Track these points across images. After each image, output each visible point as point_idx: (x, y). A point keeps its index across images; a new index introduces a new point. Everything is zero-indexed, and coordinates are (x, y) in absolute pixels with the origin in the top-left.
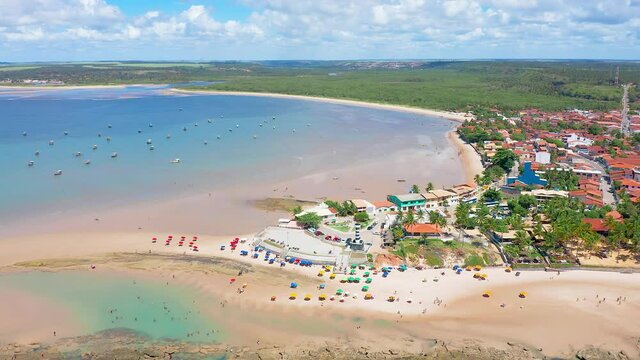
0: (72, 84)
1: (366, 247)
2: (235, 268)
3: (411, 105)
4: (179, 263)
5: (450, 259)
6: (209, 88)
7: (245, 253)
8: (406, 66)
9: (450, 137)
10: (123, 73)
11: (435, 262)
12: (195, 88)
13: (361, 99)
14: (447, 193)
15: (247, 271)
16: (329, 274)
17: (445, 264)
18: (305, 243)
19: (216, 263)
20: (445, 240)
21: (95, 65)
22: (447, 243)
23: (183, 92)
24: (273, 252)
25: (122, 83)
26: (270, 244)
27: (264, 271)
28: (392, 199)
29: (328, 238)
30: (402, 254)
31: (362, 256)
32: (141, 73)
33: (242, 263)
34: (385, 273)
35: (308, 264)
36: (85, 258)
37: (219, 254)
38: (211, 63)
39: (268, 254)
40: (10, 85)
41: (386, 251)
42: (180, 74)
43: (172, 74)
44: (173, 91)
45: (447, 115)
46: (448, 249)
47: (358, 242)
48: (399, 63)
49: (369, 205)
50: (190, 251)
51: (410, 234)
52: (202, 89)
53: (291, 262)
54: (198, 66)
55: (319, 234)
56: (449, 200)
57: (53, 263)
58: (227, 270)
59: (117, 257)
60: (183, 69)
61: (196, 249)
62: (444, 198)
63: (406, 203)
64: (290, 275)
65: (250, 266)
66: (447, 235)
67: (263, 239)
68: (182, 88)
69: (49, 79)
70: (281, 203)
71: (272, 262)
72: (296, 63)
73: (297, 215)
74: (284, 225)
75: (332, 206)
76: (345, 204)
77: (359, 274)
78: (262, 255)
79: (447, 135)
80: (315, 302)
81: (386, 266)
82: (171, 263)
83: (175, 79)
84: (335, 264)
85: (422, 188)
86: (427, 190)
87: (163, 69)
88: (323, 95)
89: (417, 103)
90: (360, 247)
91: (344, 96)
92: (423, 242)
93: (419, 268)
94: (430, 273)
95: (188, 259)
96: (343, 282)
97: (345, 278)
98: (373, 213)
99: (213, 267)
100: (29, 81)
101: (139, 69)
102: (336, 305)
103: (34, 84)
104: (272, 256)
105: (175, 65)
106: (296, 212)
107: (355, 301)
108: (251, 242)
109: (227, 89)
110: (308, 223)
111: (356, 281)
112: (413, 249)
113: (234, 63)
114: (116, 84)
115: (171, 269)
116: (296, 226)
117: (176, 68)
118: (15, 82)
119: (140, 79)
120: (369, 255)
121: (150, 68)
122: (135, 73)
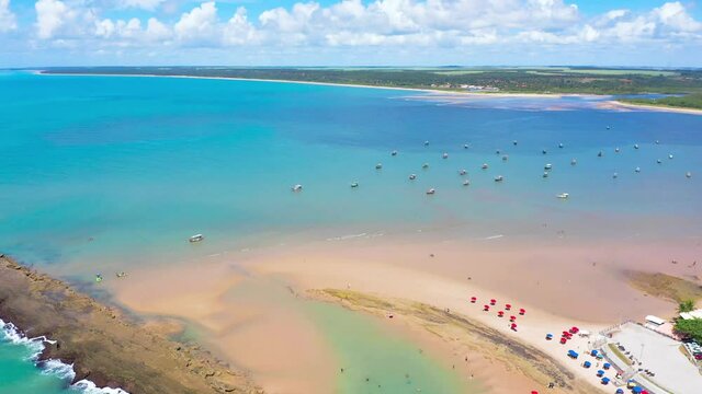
0: (506, 90)
2: (549, 373)
4: (484, 341)
6: (660, 103)
7: (573, 355)
10: (566, 80)
12: (641, 102)
15: (563, 385)
19: (528, 357)
21: (539, 71)
23: (626, 106)
24: (615, 366)
26: (615, 351)
33: (563, 369)
36: (391, 302)
37: (542, 345)
38: (677, 71)
39: (606, 367)
40: (446, 89)
42: (632, 83)
43: (623, 83)
44: (614, 104)
50: (503, 326)
54: (657, 74)
55: (700, 358)
57: (359, 298)
58: (537, 373)
59: (424, 311)
60: (638, 77)
61: (514, 327)
65: (571, 376)
67: (610, 341)
68: (625, 101)
69: (486, 85)
70: (673, 286)
71: (605, 382)
73: (684, 315)
74: (653, 327)
78: (597, 365)
82: (474, 338)
83: (623, 90)
87: (613, 76)
95: (497, 338)
99: (522, 361)
100: (466, 86)
101: (583, 76)
103: (468, 90)
104: (610, 374)
105: (628, 72)
106: (683, 309)
108: (592, 339)
109: (683, 105)
110: (692, 334)
115: (471, 348)
116: (670, 333)
117: (630, 77)
118: (452, 87)
121: (599, 76)
122: (579, 80)
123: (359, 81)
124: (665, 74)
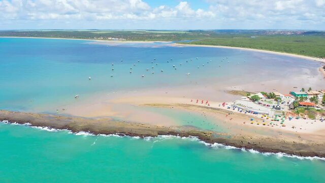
1: (282, 109)
2: (226, 112)
3: (298, 54)
4: (203, 109)
5: (318, 116)
6: (192, 43)
7: (229, 108)
8: (295, 34)
9: (320, 70)
10: (150, 35)
11: (312, 116)
13: (271, 50)
14: (318, 93)
15: (232, 114)
16: (266, 118)
17: (316, 118)
18: (254, 106)
20: (317, 109)
22: (318, 110)
23: (180, 45)
24: (241, 109)
25: (152, 40)
26: (239, 105)
27: (239, 114)
28: (292, 94)
29: (264, 105)
30: (298, 113)
31: (280, 112)
32: (158, 36)
33: (229, 111)
34: (290, 119)
35: (257, 113)
37: (219, 107)
38: (190, 31)
41: (290, 111)
42: (176, 36)
43: (173, 36)
44: (175, 45)
45: (318, 59)
46: (318, 112)
47: (278, 107)
48: (290, 31)
49: (281, 95)
50: (207, 106)
51: (301, 105)
52: (189, 44)
53: (249, 112)
54: (184, 32)
55: (259, 103)
56: (319, 96)
58: (223, 113)
59: (180, 105)
60: (177, 34)
61: (209, 105)
62: (316, 94)
63: (299, 95)
64: (249, 116)
65: (232, 112)
66: (318, 107)
67: (236, 103)
69: (119, 38)
71: (241, 111)
72: (232, 31)
74: (244, 99)
75: (264, 94)
76: (270, 94)
77: (278, 118)
78: (236, 109)
79: (318, 69)
80: (261, 125)
81: (290, 116)
82: (200, 109)
83: (174, 39)
84: (268, 114)
85: (306, 90)
86: (309, 91)
87: (168, 34)
88: (250, 47)
89: (302, 53)
90: (279, 109)
91: (261, 48)
92: (307, 109)
93: (305, 119)
94: (310, 121)
96: (272, 120)
97: (273, 119)
98: (283, 98)
99: (217, 111)
100: (110, 38)
101: (157, 34)
102: (270, 127)
103: (113, 40)
104: (240, 110)
106: (248, 95)
107: (278, 126)
108: (230, 104)
109: (201, 44)
110: (254, 99)
111: (278, 121)
112: (302, 111)
113: (201, 31)
114: (149, 41)
116: (249, 100)
117: (174, 34)
118: (104, 39)
119: (159, 39)
120: (283, 112)
121: (162, 34)
122: (156, 36)
123: (56, 36)
124: (187, 32)
